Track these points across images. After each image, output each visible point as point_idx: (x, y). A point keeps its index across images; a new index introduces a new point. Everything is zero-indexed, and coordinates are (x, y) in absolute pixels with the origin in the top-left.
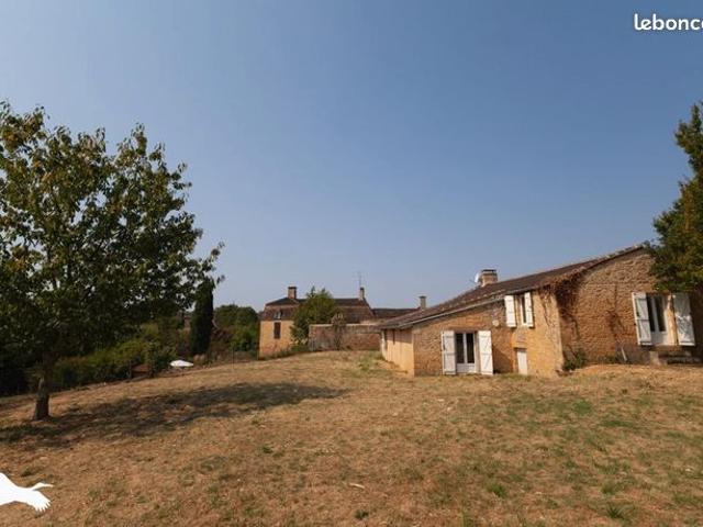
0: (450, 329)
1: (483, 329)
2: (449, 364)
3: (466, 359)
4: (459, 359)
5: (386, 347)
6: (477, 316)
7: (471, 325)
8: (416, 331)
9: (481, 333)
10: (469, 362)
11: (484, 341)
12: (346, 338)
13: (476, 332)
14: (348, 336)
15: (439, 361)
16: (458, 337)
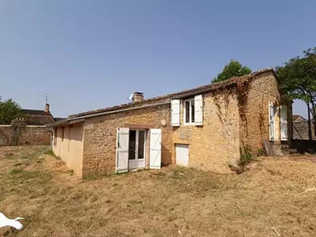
0: (126, 126)
1: (153, 127)
2: (122, 162)
3: (137, 155)
4: (131, 156)
5: (55, 144)
6: (150, 115)
7: (145, 123)
8: (89, 127)
9: (152, 131)
10: (139, 158)
11: (155, 138)
12: (26, 136)
13: (147, 130)
14: (28, 134)
15: (112, 159)
16: (132, 134)
